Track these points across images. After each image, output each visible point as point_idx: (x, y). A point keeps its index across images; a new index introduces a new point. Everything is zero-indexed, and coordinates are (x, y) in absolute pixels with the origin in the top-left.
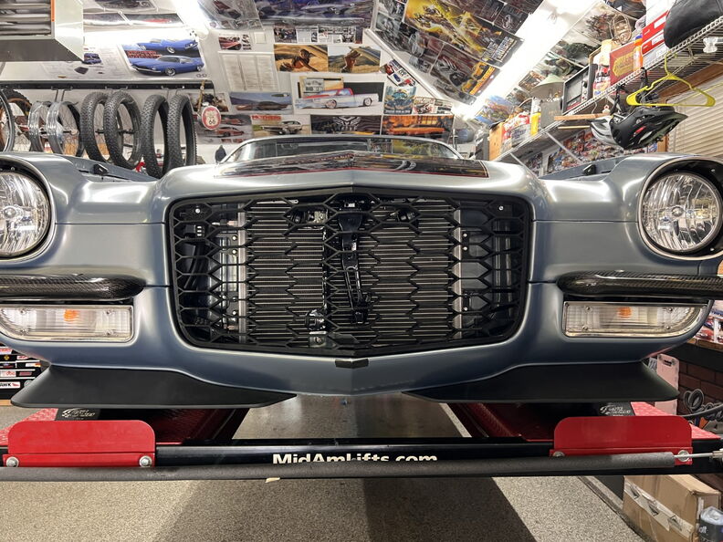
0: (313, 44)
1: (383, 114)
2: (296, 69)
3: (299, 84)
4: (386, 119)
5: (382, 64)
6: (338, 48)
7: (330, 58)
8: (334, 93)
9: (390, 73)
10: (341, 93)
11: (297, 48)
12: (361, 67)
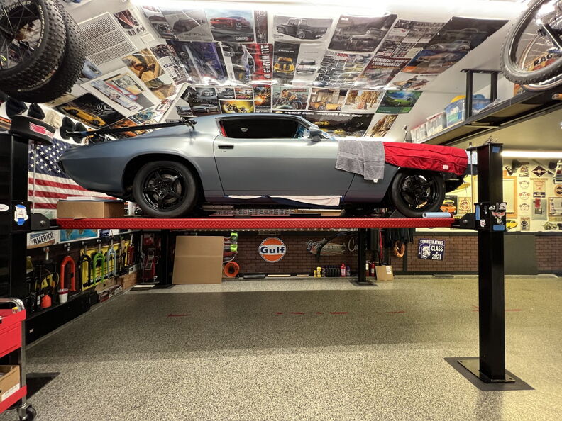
0: (163, 67)
1: (127, 117)
2: (133, 68)
3: (120, 74)
4: (127, 120)
5: (167, 98)
6: (166, 79)
7: (157, 79)
8: (127, 93)
9: (163, 103)
10: (131, 96)
11: (154, 61)
12: (160, 93)
